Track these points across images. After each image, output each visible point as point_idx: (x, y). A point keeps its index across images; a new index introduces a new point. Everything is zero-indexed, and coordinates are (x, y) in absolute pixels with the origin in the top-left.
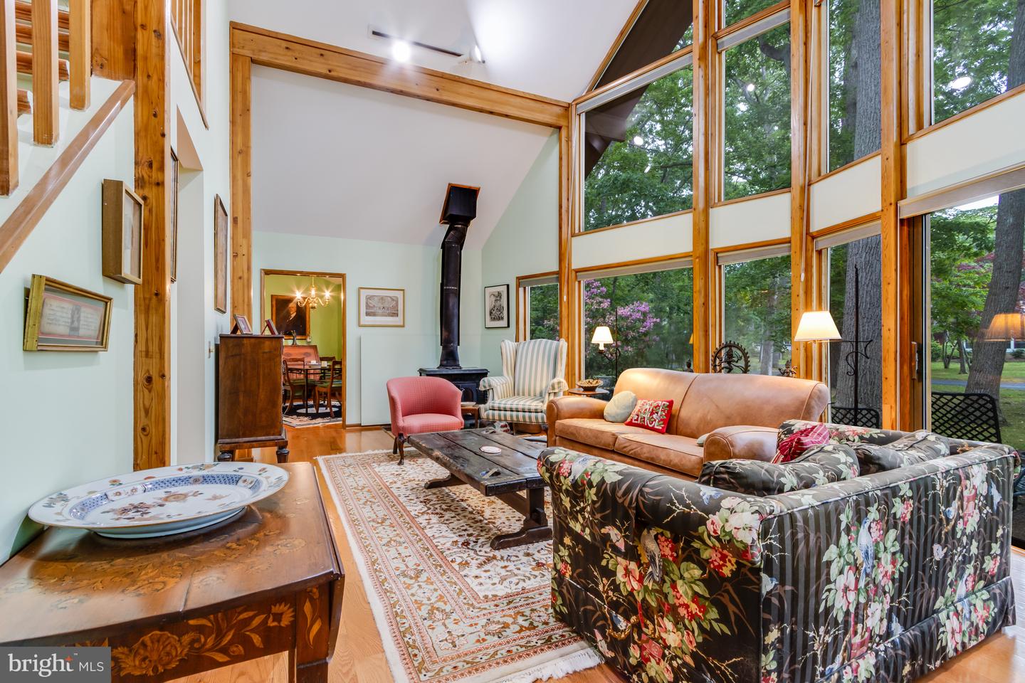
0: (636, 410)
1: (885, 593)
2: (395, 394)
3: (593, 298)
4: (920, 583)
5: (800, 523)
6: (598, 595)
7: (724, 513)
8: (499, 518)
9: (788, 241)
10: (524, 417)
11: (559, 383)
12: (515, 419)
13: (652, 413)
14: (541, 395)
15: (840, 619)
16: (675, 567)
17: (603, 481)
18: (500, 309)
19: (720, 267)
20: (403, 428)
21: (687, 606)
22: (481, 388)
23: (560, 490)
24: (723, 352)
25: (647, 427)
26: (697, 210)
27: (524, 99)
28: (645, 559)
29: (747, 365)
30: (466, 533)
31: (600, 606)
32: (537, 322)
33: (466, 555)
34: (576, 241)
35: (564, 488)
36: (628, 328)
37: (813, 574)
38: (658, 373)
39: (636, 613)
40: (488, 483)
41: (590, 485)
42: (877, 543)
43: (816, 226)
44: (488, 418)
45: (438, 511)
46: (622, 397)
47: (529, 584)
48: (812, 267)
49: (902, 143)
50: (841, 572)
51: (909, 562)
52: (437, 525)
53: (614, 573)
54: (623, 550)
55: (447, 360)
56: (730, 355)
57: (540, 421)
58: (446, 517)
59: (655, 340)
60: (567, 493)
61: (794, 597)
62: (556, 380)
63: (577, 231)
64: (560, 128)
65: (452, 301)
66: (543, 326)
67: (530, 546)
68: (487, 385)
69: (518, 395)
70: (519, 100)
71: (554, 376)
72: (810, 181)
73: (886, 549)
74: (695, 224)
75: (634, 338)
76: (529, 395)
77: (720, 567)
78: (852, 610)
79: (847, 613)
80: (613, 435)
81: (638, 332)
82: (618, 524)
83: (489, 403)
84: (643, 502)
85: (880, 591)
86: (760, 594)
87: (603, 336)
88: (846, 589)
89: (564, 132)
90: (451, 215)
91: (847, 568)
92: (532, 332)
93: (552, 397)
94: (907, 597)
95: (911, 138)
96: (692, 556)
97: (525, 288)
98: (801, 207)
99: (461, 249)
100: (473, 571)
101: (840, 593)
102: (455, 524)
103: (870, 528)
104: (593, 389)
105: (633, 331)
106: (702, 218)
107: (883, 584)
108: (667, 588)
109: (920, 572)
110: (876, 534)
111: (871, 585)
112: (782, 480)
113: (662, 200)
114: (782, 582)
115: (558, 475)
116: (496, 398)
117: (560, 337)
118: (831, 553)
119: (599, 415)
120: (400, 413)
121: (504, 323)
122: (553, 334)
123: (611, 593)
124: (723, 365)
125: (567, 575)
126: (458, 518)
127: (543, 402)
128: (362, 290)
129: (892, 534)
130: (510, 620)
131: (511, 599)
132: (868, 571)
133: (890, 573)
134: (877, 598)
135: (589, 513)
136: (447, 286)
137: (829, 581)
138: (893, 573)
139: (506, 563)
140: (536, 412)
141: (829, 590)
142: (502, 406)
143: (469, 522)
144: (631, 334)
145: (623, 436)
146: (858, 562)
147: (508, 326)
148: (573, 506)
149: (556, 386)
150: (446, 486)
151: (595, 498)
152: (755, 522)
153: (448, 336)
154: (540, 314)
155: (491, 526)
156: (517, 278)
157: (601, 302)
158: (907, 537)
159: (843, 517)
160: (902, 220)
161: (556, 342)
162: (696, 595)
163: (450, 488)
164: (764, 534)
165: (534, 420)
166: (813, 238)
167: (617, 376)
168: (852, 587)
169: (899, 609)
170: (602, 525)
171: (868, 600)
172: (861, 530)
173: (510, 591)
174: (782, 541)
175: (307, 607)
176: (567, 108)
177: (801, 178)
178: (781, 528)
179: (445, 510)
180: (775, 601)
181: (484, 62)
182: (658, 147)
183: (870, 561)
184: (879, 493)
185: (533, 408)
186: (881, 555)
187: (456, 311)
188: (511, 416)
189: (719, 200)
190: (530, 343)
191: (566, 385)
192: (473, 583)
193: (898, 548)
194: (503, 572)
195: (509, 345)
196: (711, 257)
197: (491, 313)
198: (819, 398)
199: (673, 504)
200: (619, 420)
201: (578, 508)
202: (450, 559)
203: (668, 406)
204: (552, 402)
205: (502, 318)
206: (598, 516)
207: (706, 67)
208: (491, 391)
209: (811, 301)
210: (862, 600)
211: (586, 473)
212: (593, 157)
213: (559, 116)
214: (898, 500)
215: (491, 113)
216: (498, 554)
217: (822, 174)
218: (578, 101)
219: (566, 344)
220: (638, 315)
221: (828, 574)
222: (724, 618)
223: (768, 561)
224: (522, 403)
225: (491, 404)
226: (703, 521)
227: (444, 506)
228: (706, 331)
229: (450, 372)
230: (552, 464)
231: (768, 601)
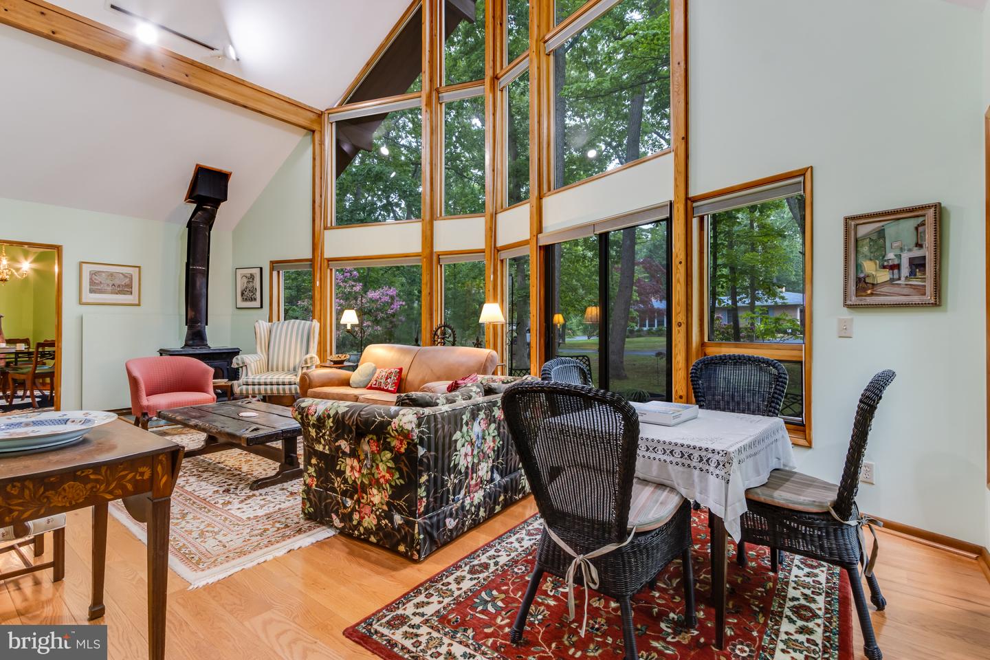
0: (376, 375)
1: (489, 457)
2: (137, 373)
3: (346, 282)
4: (510, 453)
5: (440, 420)
6: (334, 490)
7: (400, 416)
8: (257, 470)
9: (482, 251)
10: (278, 390)
11: (311, 358)
12: (269, 392)
13: (387, 379)
14: (294, 369)
15: (463, 471)
16: (378, 456)
17: (337, 413)
18: (253, 291)
19: (441, 266)
20: (148, 407)
21: (384, 476)
22: (234, 365)
23: (309, 425)
24: (439, 331)
25: (383, 390)
26: (425, 221)
27: (278, 100)
28: (362, 457)
29: (454, 340)
30: (226, 484)
31: (336, 497)
32: (291, 301)
33: (228, 497)
34: (328, 235)
35: (311, 423)
36: (377, 309)
37: (447, 446)
38: (393, 347)
39: (356, 493)
40: (248, 436)
41: (329, 417)
42: (484, 431)
43: (500, 244)
44: (241, 393)
45: (195, 473)
46: (364, 368)
47: (283, 506)
48: (497, 270)
49: (540, 198)
50: (463, 446)
51: (503, 442)
52: (197, 483)
53: (344, 472)
54: (349, 452)
55: (193, 339)
56: (444, 333)
57: (294, 392)
58: (204, 477)
59: (401, 321)
60: (314, 426)
61: (436, 459)
62: (308, 356)
63: (329, 225)
64: (313, 132)
65: (199, 281)
66: (297, 306)
67: (285, 484)
68: (240, 363)
69: (272, 370)
70: (274, 99)
71: (307, 353)
72: (496, 211)
73: (489, 434)
74: (423, 232)
75: (383, 318)
76: (283, 370)
77: (400, 448)
78: (470, 466)
79: (467, 468)
80: (355, 396)
81: (387, 314)
82: (346, 437)
83: (243, 379)
84: (360, 421)
85: (486, 456)
86: (417, 457)
87: (350, 318)
88: (466, 455)
89: (317, 135)
90: (199, 196)
91: (466, 443)
92: (286, 311)
93: (305, 370)
94: (502, 460)
95: (544, 196)
96: (387, 447)
97: (279, 272)
98: (491, 228)
99: (210, 230)
100: (236, 504)
101: (463, 457)
102: (215, 479)
103: (480, 423)
104: (342, 362)
105: (382, 313)
106: (428, 228)
107: (488, 452)
108: (374, 470)
109: (510, 447)
110: (483, 426)
111: (481, 453)
112: (438, 401)
113: (411, 195)
114: (429, 450)
115: (307, 415)
116: (249, 374)
117: (314, 318)
118: (457, 435)
119: (346, 383)
120: (143, 393)
121: (257, 304)
122: (308, 314)
123: (342, 486)
124: (439, 340)
125: (314, 485)
126: (216, 475)
127: (296, 375)
128: (84, 265)
129: (493, 426)
130: (269, 527)
131: (269, 516)
132: (479, 445)
133: (492, 446)
134: (484, 460)
135: (328, 435)
136: (193, 265)
137: (456, 450)
138: (494, 447)
139: (264, 497)
140: (290, 384)
141: (456, 455)
142: (256, 381)
143: (228, 477)
144: (380, 315)
145: (363, 396)
146: (473, 441)
147: (262, 307)
148: (317, 434)
149: (309, 361)
150: (200, 455)
151: (332, 425)
152: (415, 420)
153: (195, 315)
154: (294, 293)
155: (249, 476)
156: (271, 262)
157: (353, 286)
158: (502, 428)
159: (464, 417)
160: (540, 246)
161: (309, 322)
162: (388, 468)
163: (205, 456)
164: (419, 425)
165: (287, 392)
166: (498, 251)
167: (362, 352)
168: (470, 454)
169: (497, 467)
170: (336, 440)
171: (479, 461)
172: (475, 424)
173: (268, 512)
174: (429, 428)
175: (159, 468)
176: (320, 115)
177: (491, 208)
178: (428, 422)
179: (203, 472)
180: (425, 460)
181: (238, 60)
182: (410, 143)
183: (480, 440)
184: (485, 404)
185: (287, 381)
186: (487, 437)
187: (205, 290)
188: (266, 390)
189: (441, 215)
190: (283, 323)
191: (318, 359)
192: (238, 514)
193: (496, 433)
194: (263, 502)
195: (263, 325)
196: (435, 258)
197: (242, 294)
198: (491, 361)
199: (376, 418)
200: (362, 386)
201: (321, 434)
202: (213, 502)
203: (399, 373)
204: (305, 374)
205: (255, 299)
206: (334, 436)
207: (431, 112)
208: (244, 368)
209: (497, 295)
210: (476, 461)
211: (326, 410)
212: (343, 160)
213: (312, 121)
214: (496, 408)
215: (245, 107)
216: (257, 493)
217: (504, 207)
218: (330, 111)
219: (319, 324)
220: (387, 299)
221: (456, 446)
222: (401, 477)
223: (421, 439)
224: (276, 377)
225: (245, 380)
226: (389, 423)
227: (200, 469)
228: (431, 315)
229: (198, 352)
230: (303, 408)
231: (421, 460)
